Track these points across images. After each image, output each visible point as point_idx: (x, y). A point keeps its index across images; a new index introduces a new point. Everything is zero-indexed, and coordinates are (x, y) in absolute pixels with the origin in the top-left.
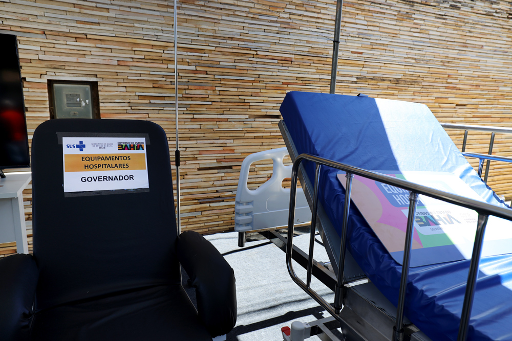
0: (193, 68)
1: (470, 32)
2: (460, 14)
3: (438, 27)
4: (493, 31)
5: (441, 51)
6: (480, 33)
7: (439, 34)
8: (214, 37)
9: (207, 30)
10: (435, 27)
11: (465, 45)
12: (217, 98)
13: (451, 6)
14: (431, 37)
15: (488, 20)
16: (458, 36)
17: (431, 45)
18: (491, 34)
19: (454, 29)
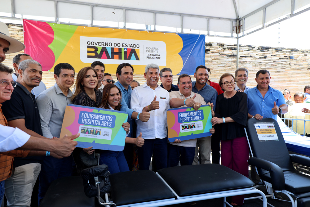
1: (291, 76)
2: (286, 70)
3: (277, 76)
4: (302, 75)
5: (280, 84)
6: (296, 76)
7: (278, 78)
10: (276, 76)
11: (290, 81)
13: (281, 68)
14: (275, 79)
15: (299, 71)
16: (287, 78)
17: (275, 82)
18: (301, 76)
19: (284, 76)
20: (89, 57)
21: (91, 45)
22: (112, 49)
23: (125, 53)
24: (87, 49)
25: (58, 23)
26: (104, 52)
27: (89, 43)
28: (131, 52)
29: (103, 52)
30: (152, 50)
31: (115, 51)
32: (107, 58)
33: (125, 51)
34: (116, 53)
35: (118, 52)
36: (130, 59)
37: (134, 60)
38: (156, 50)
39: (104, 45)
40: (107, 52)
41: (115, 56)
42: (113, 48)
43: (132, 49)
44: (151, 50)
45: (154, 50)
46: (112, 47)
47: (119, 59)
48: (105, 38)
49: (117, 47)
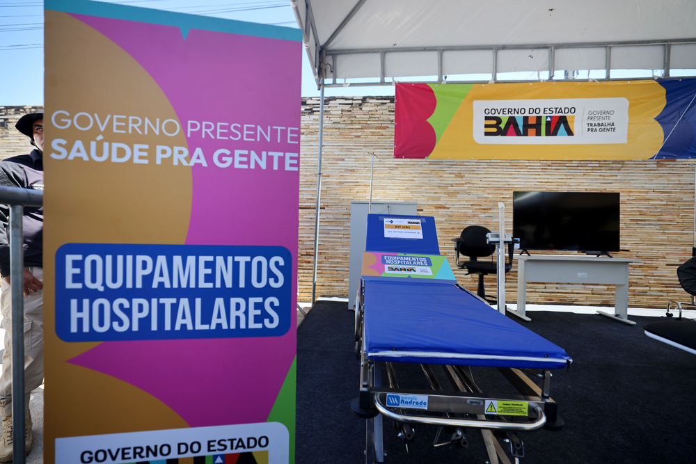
0: (665, 203)
8: (679, 184)
9: (674, 180)
12: (680, 220)
20: (487, 134)
21: (490, 115)
22: (526, 119)
23: (548, 124)
24: (484, 122)
25: (443, 83)
26: (512, 126)
27: (487, 111)
28: (558, 123)
29: (510, 124)
30: (599, 115)
31: (530, 122)
32: (515, 134)
33: (547, 122)
34: (532, 126)
35: (535, 123)
36: (556, 135)
37: (564, 135)
38: (607, 115)
39: (513, 112)
40: (516, 125)
41: (530, 131)
42: (527, 117)
43: (561, 117)
44: (597, 115)
45: (604, 116)
46: (524, 115)
47: (537, 135)
48: (515, 101)
49: (534, 115)
